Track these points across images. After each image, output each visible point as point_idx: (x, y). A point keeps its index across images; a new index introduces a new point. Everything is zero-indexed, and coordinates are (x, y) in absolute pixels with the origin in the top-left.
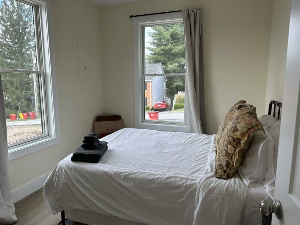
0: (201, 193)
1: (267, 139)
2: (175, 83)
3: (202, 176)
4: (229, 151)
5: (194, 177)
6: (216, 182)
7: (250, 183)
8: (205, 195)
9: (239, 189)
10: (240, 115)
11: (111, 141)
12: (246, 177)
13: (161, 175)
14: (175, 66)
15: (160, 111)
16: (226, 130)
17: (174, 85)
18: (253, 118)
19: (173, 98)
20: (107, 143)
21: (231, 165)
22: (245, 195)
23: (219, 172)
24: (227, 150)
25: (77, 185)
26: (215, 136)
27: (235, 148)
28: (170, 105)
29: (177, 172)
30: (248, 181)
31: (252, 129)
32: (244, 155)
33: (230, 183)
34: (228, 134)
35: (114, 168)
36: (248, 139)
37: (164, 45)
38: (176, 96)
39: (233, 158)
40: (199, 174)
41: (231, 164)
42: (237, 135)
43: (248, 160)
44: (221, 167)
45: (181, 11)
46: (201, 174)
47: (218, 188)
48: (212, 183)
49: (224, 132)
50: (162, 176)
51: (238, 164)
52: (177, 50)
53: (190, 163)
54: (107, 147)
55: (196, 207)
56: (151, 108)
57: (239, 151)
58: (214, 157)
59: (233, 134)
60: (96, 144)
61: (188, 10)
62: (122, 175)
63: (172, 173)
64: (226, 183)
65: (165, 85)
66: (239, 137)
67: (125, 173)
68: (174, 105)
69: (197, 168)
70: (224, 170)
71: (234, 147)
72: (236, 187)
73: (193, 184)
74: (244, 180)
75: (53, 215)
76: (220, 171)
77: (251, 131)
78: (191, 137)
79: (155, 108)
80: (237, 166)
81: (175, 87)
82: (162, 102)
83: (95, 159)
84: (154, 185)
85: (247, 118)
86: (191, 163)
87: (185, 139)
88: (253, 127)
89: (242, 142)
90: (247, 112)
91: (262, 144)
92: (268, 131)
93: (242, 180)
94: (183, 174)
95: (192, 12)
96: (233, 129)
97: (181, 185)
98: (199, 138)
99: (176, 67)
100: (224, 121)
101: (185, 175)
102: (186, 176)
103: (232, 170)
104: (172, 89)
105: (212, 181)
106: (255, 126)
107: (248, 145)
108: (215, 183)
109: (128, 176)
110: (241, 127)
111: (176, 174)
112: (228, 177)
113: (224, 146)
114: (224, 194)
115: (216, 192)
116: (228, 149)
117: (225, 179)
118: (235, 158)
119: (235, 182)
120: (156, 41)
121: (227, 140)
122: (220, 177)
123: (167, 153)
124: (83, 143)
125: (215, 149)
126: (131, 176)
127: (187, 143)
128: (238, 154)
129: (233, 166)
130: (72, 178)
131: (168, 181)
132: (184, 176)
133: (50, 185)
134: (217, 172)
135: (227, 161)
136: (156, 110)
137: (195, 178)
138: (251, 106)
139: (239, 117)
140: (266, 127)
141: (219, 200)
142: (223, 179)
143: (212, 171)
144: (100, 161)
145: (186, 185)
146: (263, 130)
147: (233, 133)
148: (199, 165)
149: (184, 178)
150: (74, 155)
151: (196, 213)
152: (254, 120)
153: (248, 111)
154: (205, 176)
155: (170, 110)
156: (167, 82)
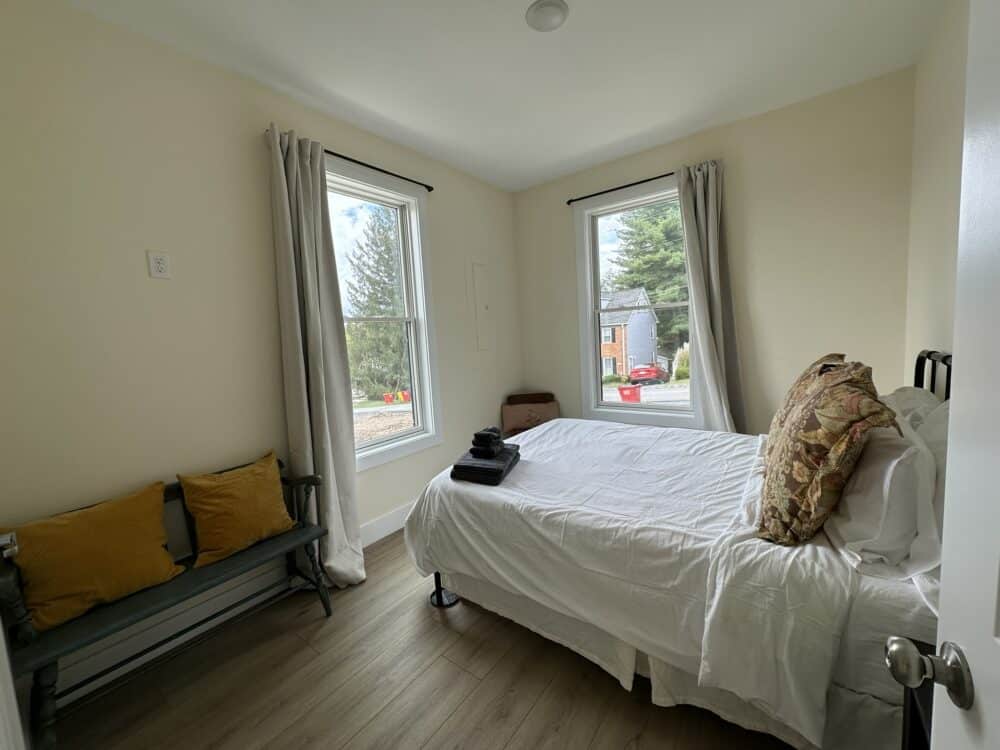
0: (721, 572)
1: (911, 450)
2: (677, 326)
3: (724, 532)
4: (794, 476)
5: (704, 533)
6: (762, 550)
7: (863, 562)
8: (731, 580)
9: (827, 576)
10: (825, 388)
11: (527, 445)
12: (848, 544)
13: (625, 521)
14: (673, 292)
15: (645, 385)
16: (787, 424)
17: (674, 330)
18: (864, 394)
19: (673, 358)
20: (518, 447)
21: (804, 511)
22: (847, 593)
23: (771, 525)
24: (791, 474)
25: (460, 527)
26: (763, 438)
27: (813, 469)
28: (667, 371)
29: (664, 517)
30: (855, 558)
31: (859, 424)
32: (841, 490)
33: (801, 557)
34: (793, 435)
35: (526, 499)
36: (848, 448)
37: (650, 252)
38: (679, 353)
39: (809, 494)
40: (717, 527)
41: (803, 508)
42: (816, 438)
43: (852, 501)
44: (777, 515)
45: (672, 174)
46: (724, 526)
47: (768, 566)
48: (750, 552)
49: (784, 429)
50: (626, 524)
51: (822, 511)
52: (677, 259)
53: (695, 500)
54: (518, 455)
55: (710, 606)
56: (625, 378)
57: (823, 478)
58: (759, 489)
59: (807, 435)
60: (496, 449)
61: (688, 169)
62: (541, 516)
63: (652, 520)
64: (788, 556)
65: (654, 331)
66: (823, 442)
67: (548, 510)
68: (674, 370)
69: (714, 513)
70: (782, 522)
71: (810, 468)
72: (818, 569)
73: (700, 550)
74: (842, 552)
75: (421, 578)
76: (773, 524)
77: (859, 427)
78: (706, 440)
79: (633, 378)
80: (820, 514)
81: (675, 335)
82: (648, 367)
83: (493, 478)
84: (608, 544)
85: (845, 396)
86: (700, 499)
87: (689, 445)
88: (863, 419)
89: (832, 456)
90: (844, 379)
91: (895, 463)
92: (915, 428)
93: (838, 554)
94: (678, 523)
95: (698, 173)
96: (805, 422)
97: (670, 548)
98: (724, 443)
99: (677, 293)
100: (785, 405)
101: (683, 526)
102: (684, 530)
103: (807, 525)
104: (670, 338)
105: (750, 548)
106: (868, 416)
107: (852, 464)
108: (759, 553)
109: (554, 519)
110: (828, 417)
111: (660, 522)
112: (796, 541)
113: (783, 462)
114: (784, 585)
115: (761, 574)
116: (794, 472)
117: (786, 545)
118: (815, 496)
119: (815, 555)
120: (632, 247)
121: (790, 449)
122: (773, 539)
123: (644, 473)
124: (472, 446)
125: (762, 469)
126: (560, 518)
127: (695, 452)
128: (822, 486)
129: (808, 514)
130: (450, 511)
131: (639, 536)
132: (678, 529)
133: (415, 521)
134: (766, 525)
135: (792, 501)
136: (634, 382)
137: (705, 536)
138: (858, 365)
139: (821, 392)
140: (908, 418)
141: (769, 596)
142: (780, 544)
143: (751, 521)
144: (503, 483)
145: (682, 551)
146: (895, 425)
147: (805, 432)
148: (719, 503)
149: (679, 533)
150: (456, 467)
151: (708, 619)
152: (866, 400)
153: (849, 377)
154: (730, 534)
155: (667, 380)
156: (658, 325)
